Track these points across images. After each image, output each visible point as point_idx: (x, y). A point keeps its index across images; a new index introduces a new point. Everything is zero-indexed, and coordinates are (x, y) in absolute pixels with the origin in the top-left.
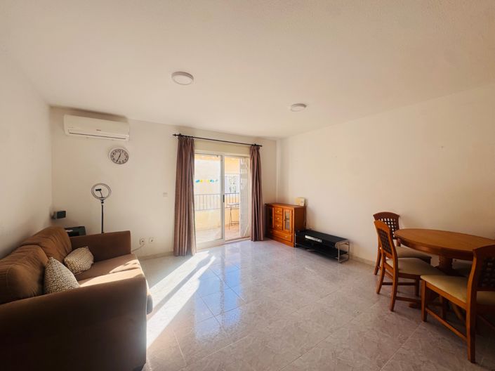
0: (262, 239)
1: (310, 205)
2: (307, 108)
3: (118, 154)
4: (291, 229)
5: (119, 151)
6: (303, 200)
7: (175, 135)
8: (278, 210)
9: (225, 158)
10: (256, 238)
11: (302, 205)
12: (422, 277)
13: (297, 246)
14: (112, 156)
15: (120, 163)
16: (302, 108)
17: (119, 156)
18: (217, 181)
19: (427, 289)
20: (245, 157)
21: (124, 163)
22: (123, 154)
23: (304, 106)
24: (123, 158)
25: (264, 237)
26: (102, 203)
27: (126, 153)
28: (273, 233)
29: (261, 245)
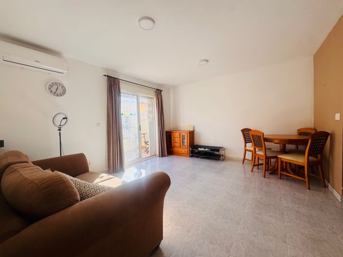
0: (166, 155)
1: (196, 130)
2: (209, 62)
3: (55, 87)
4: (187, 146)
5: (56, 84)
6: (192, 127)
7: (105, 76)
8: (176, 135)
9: (140, 98)
10: (162, 155)
11: (192, 130)
12: (278, 156)
13: (192, 156)
14: (50, 89)
15: (57, 95)
16: (206, 62)
17: (57, 89)
18: (135, 114)
19: (282, 162)
20: (151, 98)
21: (61, 95)
22: (60, 88)
23: (207, 61)
24: (60, 91)
25: (168, 154)
26: (60, 130)
27: (63, 87)
28: (173, 150)
29: (166, 159)
